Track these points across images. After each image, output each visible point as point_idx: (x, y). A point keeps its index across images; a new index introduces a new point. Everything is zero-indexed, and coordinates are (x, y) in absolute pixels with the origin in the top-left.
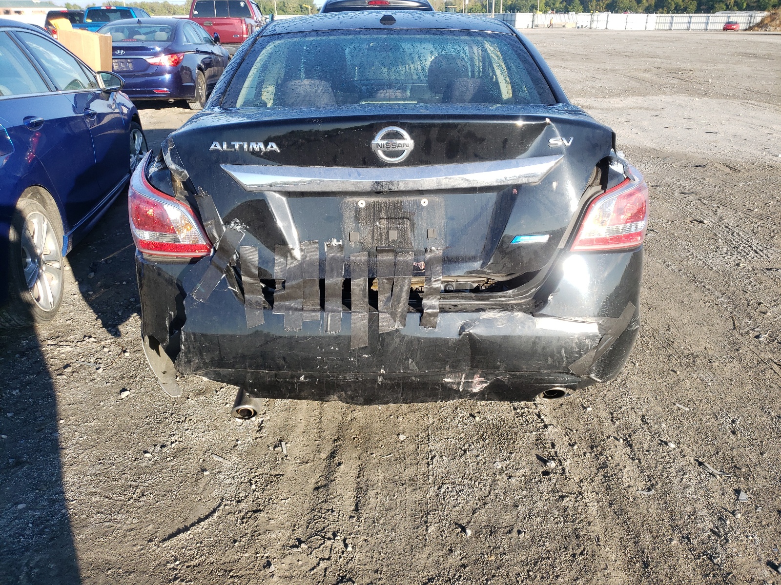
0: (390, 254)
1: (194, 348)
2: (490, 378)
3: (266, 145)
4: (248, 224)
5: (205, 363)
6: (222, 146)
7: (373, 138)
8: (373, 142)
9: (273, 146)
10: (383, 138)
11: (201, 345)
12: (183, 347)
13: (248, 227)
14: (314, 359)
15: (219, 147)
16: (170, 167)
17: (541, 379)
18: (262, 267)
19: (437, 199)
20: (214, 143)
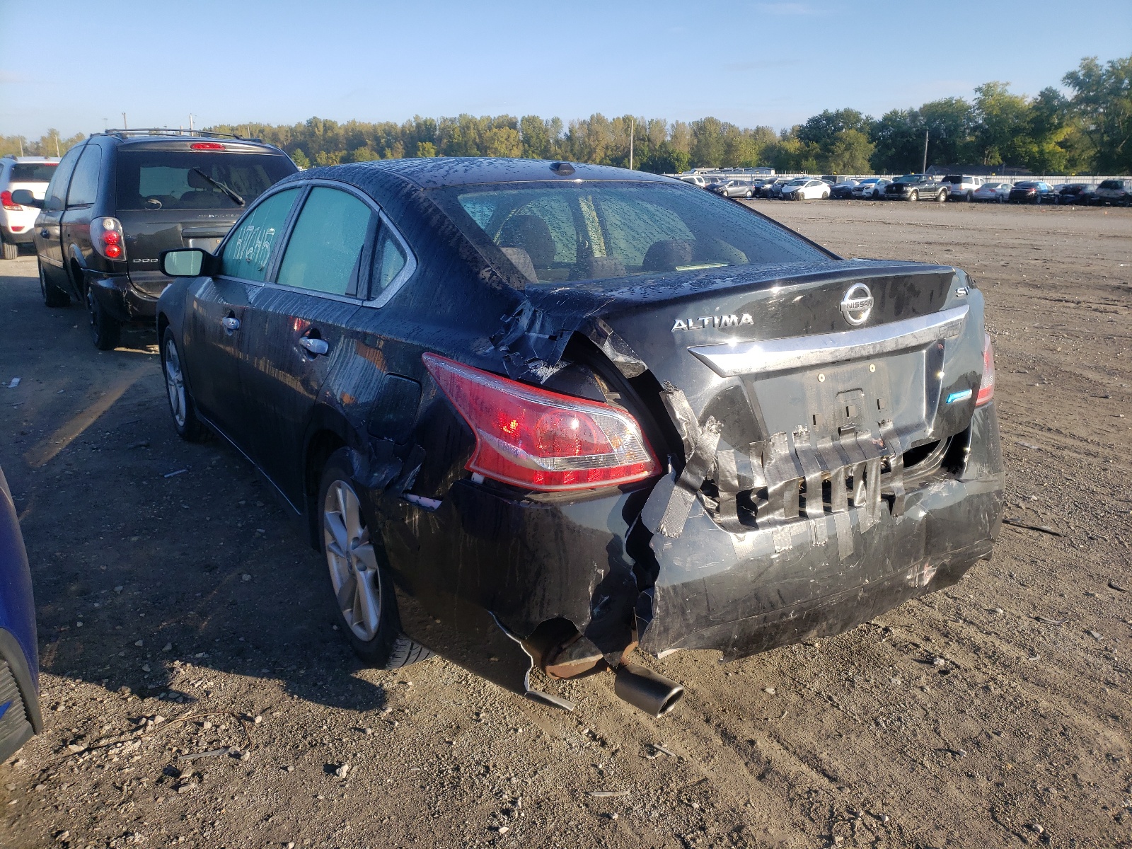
0: (850, 435)
1: (674, 607)
2: (937, 563)
3: (740, 316)
4: (723, 421)
5: (688, 626)
6: (688, 323)
7: (842, 297)
8: (843, 303)
9: (747, 318)
10: (853, 297)
11: (684, 599)
12: (658, 611)
13: (723, 425)
14: (807, 582)
15: (684, 326)
16: (616, 359)
17: (973, 553)
18: (743, 474)
19: (881, 362)
20: (678, 322)
